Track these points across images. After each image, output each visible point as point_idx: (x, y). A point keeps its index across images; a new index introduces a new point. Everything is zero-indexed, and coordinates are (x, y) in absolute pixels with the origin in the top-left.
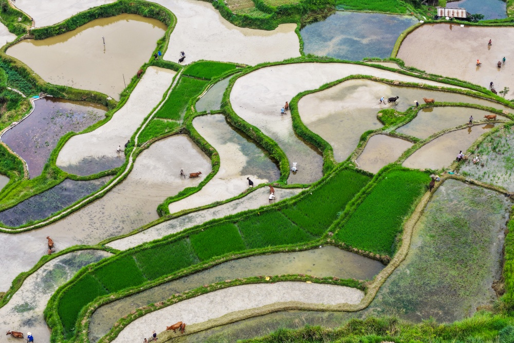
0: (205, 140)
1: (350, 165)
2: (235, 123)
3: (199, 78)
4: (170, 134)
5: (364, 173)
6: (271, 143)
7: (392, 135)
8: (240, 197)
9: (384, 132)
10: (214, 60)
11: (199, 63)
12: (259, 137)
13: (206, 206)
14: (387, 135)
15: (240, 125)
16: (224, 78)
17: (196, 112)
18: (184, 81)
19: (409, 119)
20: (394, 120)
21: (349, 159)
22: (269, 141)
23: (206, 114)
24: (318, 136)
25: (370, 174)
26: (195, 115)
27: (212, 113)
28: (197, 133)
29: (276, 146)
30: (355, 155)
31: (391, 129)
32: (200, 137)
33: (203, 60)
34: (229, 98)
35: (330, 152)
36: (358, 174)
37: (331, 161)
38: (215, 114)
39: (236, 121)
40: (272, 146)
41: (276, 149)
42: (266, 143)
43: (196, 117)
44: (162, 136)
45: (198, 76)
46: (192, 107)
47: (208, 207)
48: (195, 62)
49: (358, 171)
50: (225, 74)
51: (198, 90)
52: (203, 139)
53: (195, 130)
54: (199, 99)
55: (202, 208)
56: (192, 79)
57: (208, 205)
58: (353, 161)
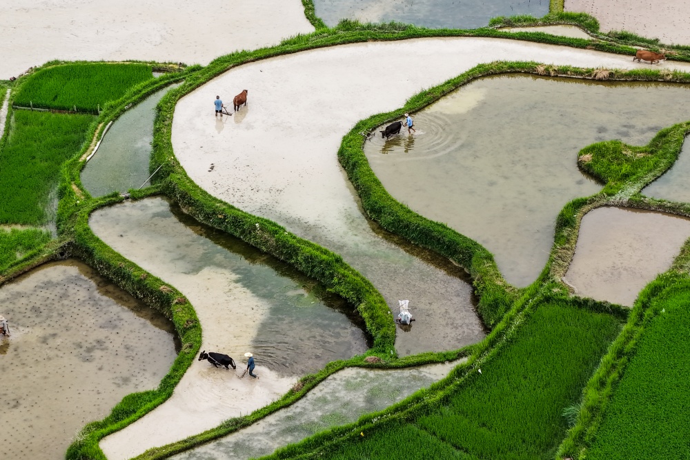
0: (140, 269)
1: (556, 290)
2: (207, 217)
3: (62, 109)
4: (35, 261)
5: (598, 307)
6: (324, 257)
7: (636, 205)
8: (289, 401)
9: (612, 199)
10: (89, 60)
11: (50, 71)
12: (284, 246)
13: (207, 432)
14: (621, 206)
15: (222, 221)
16: (135, 104)
17: (88, 197)
18: (25, 122)
19: (665, 161)
20: (626, 168)
21: (545, 276)
22: (318, 253)
23: (121, 202)
24: (443, 226)
25: (612, 306)
26: (91, 205)
27: (135, 198)
28: (113, 252)
29: (338, 265)
30: (559, 265)
31: (629, 191)
32: (124, 260)
33: (57, 62)
34: (172, 153)
35: (488, 264)
36: (583, 310)
37: (500, 287)
38: (142, 198)
39: (208, 210)
40: (328, 264)
41: (342, 271)
42: (309, 259)
43: (94, 210)
44: (15, 268)
45: (56, 103)
46: (74, 187)
47: (213, 434)
48: (37, 70)
49: (580, 304)
50: (135, 94)
51: (75, 142)
52: (133, 265)
53: (105, 246)
54: (85, 162)
55: (199, 439)
56: (44, 115)
57: (213, 430)
58: (557, 278)
